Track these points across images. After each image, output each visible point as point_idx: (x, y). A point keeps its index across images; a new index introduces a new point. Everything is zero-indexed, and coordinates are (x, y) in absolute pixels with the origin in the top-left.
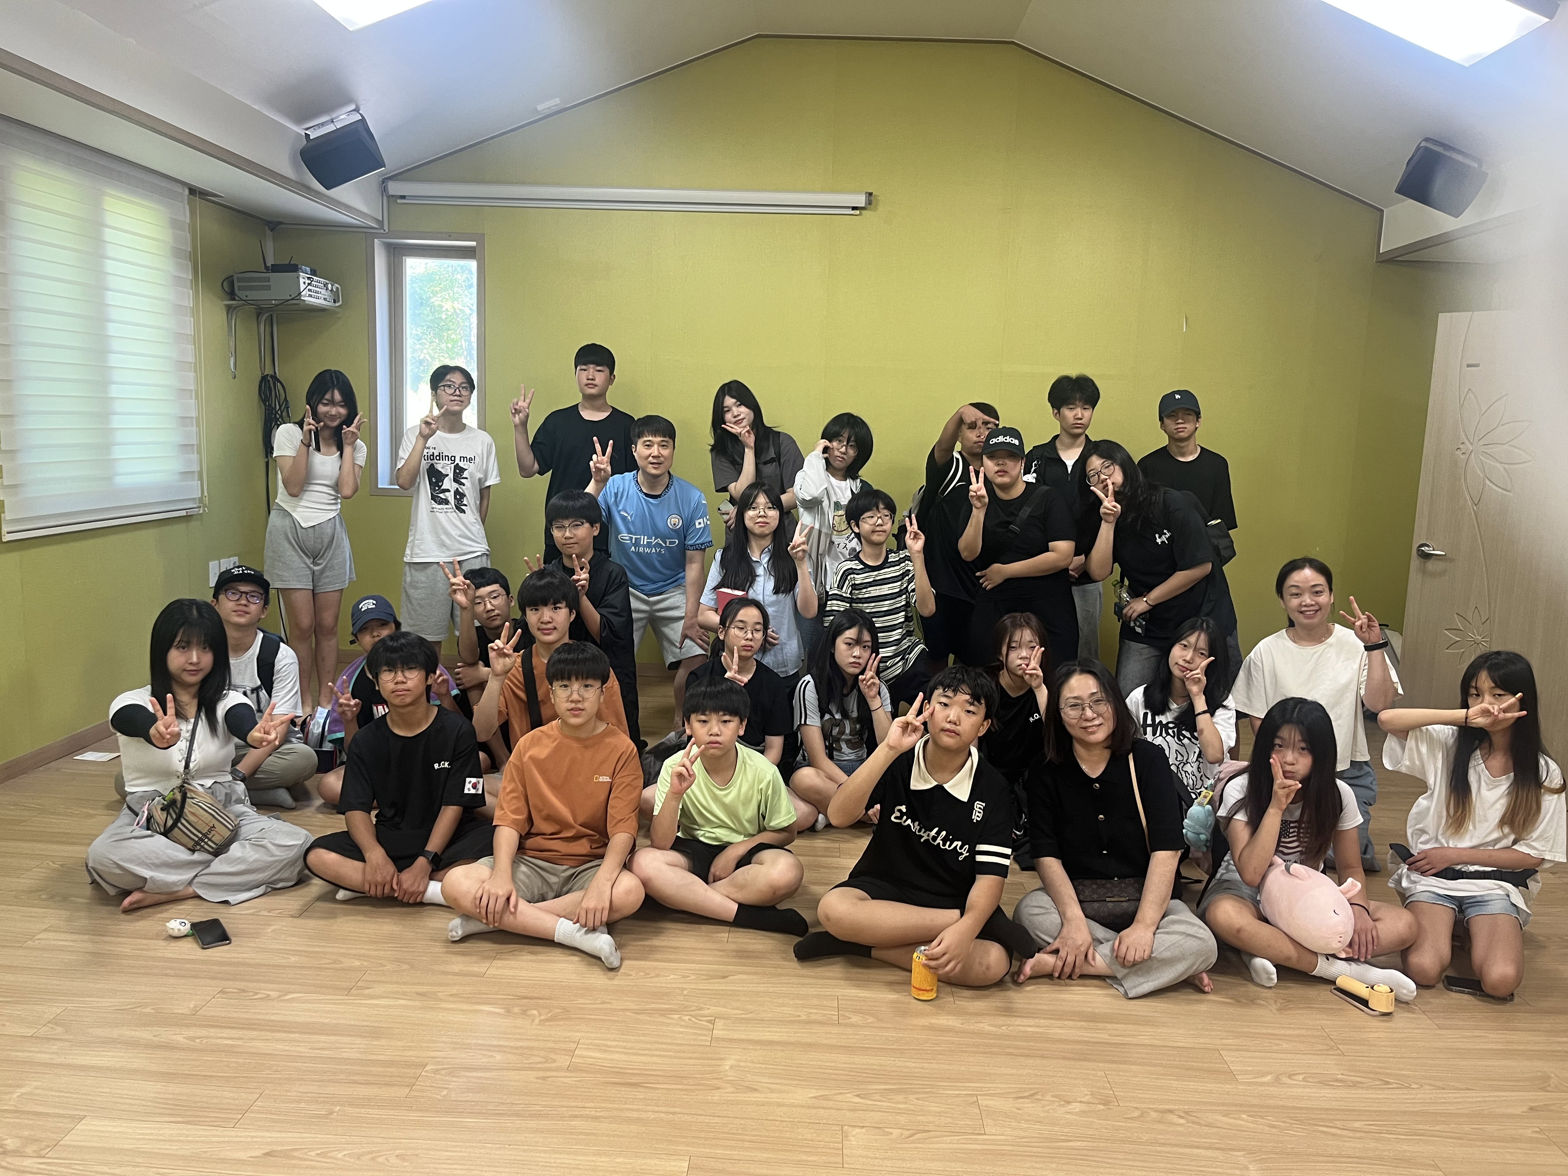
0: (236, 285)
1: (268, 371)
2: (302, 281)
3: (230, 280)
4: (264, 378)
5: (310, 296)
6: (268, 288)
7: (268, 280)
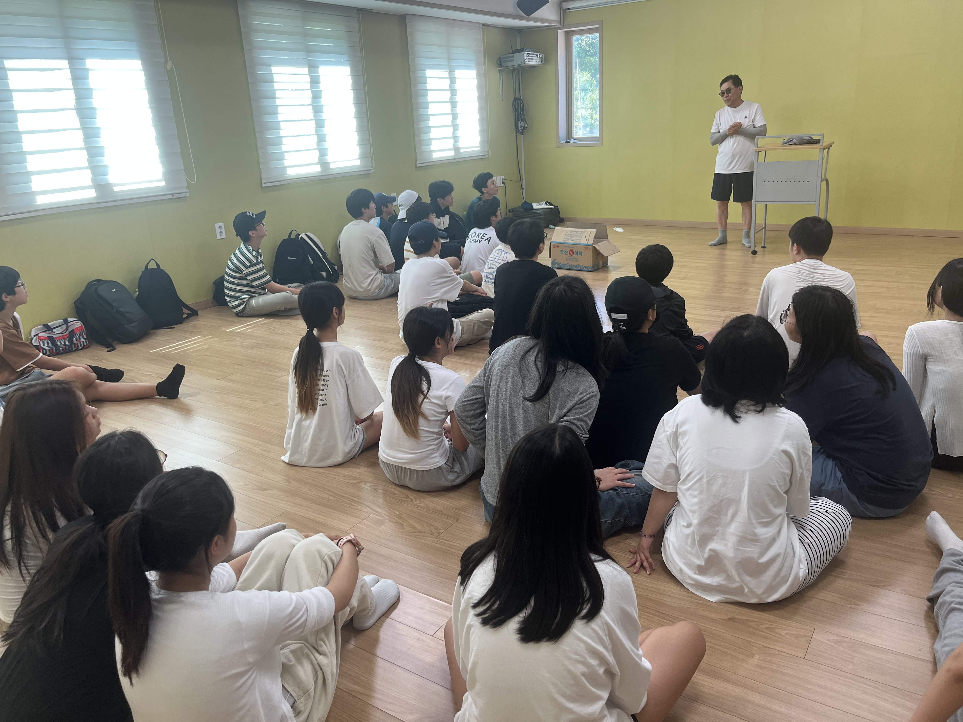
0: (502, 60)
1: (518, 96)
2: (525, 55)
3: (500, 59)
4: (515, 99)
5: (529, 61)
6: (513, 60)
7: (513, 57)
